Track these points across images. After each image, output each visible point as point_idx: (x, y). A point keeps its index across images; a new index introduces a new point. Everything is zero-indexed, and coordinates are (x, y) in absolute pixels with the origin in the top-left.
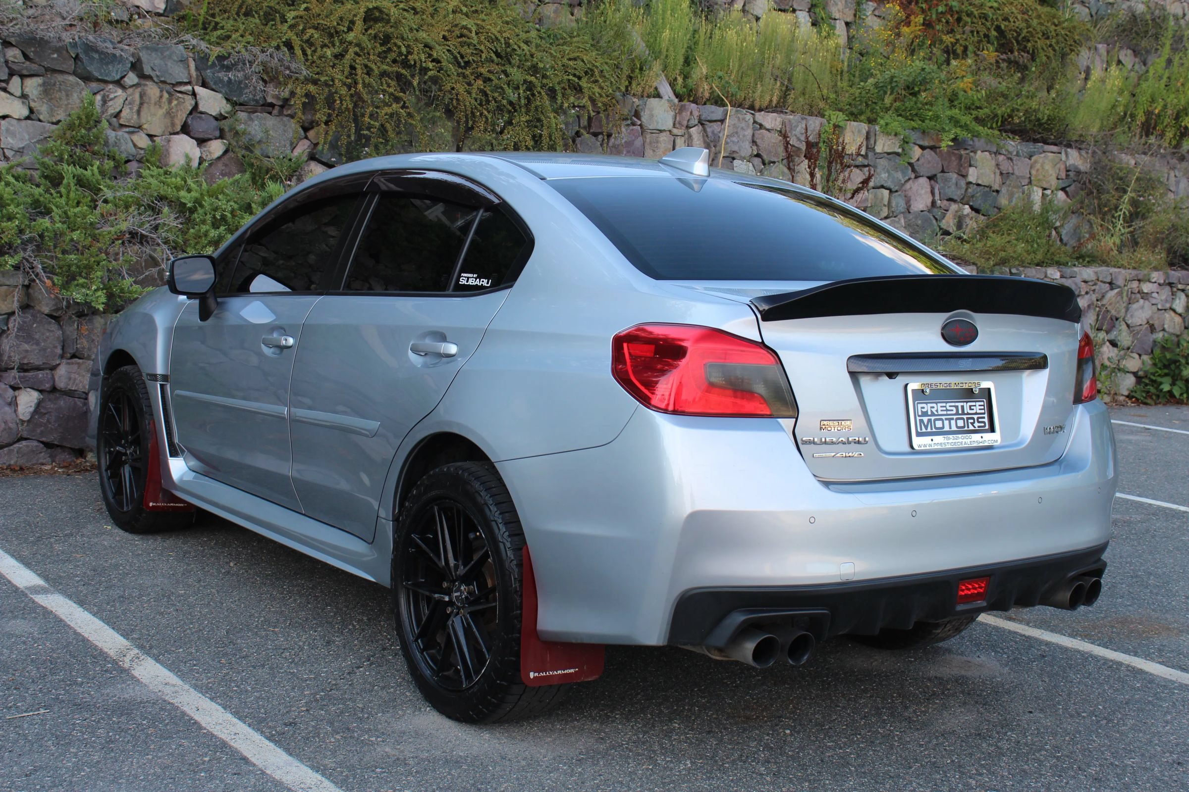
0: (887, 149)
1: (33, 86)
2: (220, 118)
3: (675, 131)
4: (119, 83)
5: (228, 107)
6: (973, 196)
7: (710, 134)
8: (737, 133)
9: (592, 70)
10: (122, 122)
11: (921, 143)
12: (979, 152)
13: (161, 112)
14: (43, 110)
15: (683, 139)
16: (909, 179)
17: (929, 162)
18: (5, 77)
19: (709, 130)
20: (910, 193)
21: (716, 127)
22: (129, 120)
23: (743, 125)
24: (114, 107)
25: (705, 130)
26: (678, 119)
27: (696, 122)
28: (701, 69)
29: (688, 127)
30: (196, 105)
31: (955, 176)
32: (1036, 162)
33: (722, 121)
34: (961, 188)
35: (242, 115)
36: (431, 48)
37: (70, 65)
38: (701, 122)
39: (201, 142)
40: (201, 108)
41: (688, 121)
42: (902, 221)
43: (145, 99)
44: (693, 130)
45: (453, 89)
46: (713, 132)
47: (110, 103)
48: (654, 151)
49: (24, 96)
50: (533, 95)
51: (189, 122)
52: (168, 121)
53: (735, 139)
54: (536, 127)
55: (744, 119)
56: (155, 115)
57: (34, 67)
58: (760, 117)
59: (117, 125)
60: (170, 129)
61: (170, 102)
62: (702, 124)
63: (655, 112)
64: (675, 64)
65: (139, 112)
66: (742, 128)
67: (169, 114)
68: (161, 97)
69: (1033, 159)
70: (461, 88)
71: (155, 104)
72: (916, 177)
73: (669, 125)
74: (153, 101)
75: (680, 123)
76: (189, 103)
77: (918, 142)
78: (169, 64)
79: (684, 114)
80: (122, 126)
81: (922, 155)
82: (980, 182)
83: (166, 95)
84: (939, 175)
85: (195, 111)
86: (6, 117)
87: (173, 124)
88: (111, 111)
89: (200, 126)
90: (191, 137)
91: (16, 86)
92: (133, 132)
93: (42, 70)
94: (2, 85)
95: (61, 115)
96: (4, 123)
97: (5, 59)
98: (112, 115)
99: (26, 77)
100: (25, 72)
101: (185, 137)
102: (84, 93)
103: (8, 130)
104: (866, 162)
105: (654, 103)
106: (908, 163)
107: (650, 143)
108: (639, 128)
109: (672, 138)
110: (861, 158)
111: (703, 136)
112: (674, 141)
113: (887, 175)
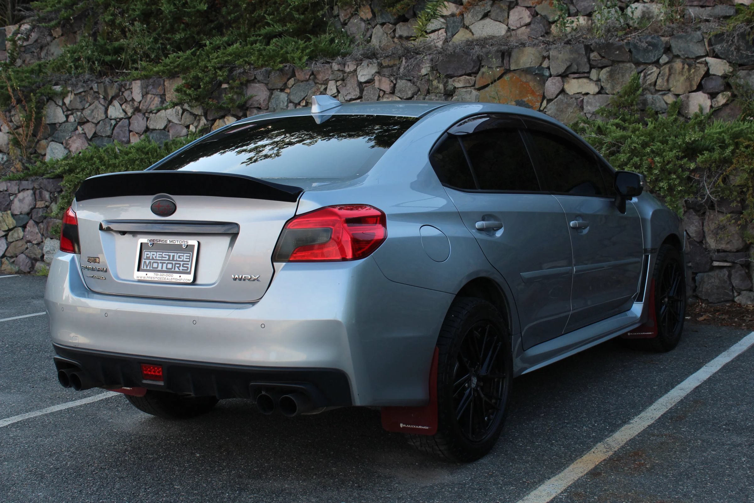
1: (604, 74)
2: (725, 77)
4: (657, 63)
5: (731, 69)
10: (657, 88)
13: (682, 79)
14: (608, 87)
18: (587, 70)
22: (661, 87)
24: (651, 79)
30: (708, 69)
35: (742, 73)
37: (627, 57)
39: (713, 95)
40: (711, 72)
43: (673, 71)
47: (648, 77)
49: (599, 80)
51: (703, 82)
52: (688, 84)
56: (679, 81)
57: (605, 61)
59: (654, 91)
60: (689, 89)
61: (689, 70)
65: (668, 81)
67: (689, 79)
68: (683, 68)
71: (679, 73)
74: (678, 72)
76: (702, 71)
78: (691, 45)
80: (659, 91)
83: (686, 67)
85: (707, 74)
86: (587, 94)
87: (691, 86)
88: (648, 82)
89: (711, 85)
90: (704, 93)
91: (594, 74)
92: (664, 94)
93: (610, 63)
94: (586, 75)
95: (619, 89)
96: (586, 98)
97: (589, 60)
98: (650, 85)
99: (602, 68)
100: (600, 65)
101: (700, 93)
102: (634, 73)
103: (587, 102)
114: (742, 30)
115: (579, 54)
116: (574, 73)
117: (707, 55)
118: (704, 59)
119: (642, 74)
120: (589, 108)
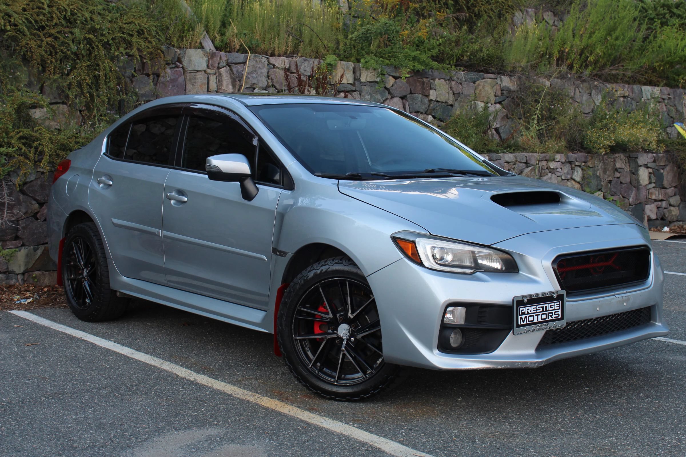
0: (369, 79)
3: (209, 71)
6: (434, 109)
7: (235, 72)
8: (255, 71)
9: (142, 31)
11: (394, 74)
12: (437, 80)
15: (215, 76)
16: (387, 99)
17: (401, 87)
19: (234, 69)
21: (240, 67)
23: (260, 65)
25: (231, 70)
26: (210, 62)
27: (225, 64)
28: (233, 29)
29: (219, 68)
31: (421, 96)
32: (479, 85)
33: (244, 63)
34: (425, 104)
36: (10, 16)
38: (228, 65)
41: (219, 64)
44: (222, 70)
45: (28, 44)
46: (237, 71)
48: (193, 85)
50: (93, 48)
53: (254, 75)
54: (96, 70)
55: (260, 61)
58: (272, 60)
62: (229, 66)
63: (193, 58)
64: (215, 27)
66: (259, 68)
69: (477, 83)
70: (33, 44)
72: (392, 98)
73: (204, 66)
75: (212, 66)
77: (392, 74)
79: (215, 59)
81: (395, 82)
82: (439, 100)
84: (408, 96)
104: (354, 89)
105: (191, 52)
106: (385, 88)
107: (190, 79)
108: (181, 69)
109: (207, 76)
110: (350, 86)
111: (230, 74)
112: (208, 78)
113: (369, 96)
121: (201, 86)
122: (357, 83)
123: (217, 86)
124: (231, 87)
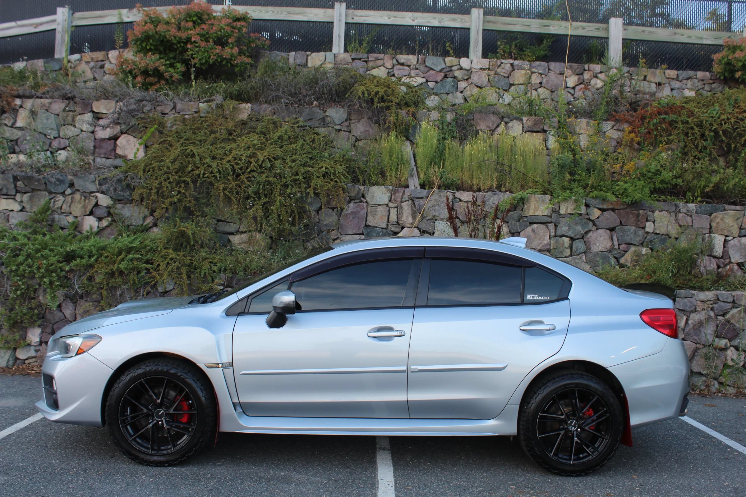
0: (570, 212)
1: (26, 197)
2: (108, 207)
3: (391, 205)
4: (63, 193)
5: (112, 203)
6: (651, 241)
7: (417, 206)
8: (437, 204)
10: (62, 211)
11: (601, 207)
12: (657, 212)
13: (80, 206)
14: (28, 207)
15: (396, 209)
16: (590, 231)
17: (608, 219)
18: (14, 194)
19: (416, 203)
20: (591, 240)
21: (422, 201)
22: (65, 210)
23: (444, 199)
24: (59, 204)
25: (414, 204)
26: (393, 197)
27: (407, 199)
29: (401, 202)
30: (97, 201)
31: (634, 228)
32: (715, 217)
33: (427, 198)
34: (639, 236)
35: (119, 206)
37: (43, 187)
38: (411, 199)
39: (100, 219)
40: (99, 203)
41: (401, 198)
42: (584, 258)
43: (74, 200)
44: (404, 204)
46: (419, 205)
47: (56, 203)
48: (374, 217)
49: (22, 202)
51: (93, 210)
52: (83, 210)
53: (437, 208)
55: (445, 196)
56: (77, 207)
57: (28, 189)
58: (458, 194)
59: (60, 212)
60: (84, 214)
61: (85, 201)
62: (413, 201)
63: (376, 194)
65: (70, 206)
66: (443, 201)
67: (84, 207)
68: (81, 199)
69: (713, 215)
72: (597, 229)
73: (385, 200)
74: (77, 201)
75: (394, 200)
76: (93, 202)
77: (597, 206)
78: (87, 183)
79: (397, 194)
80: (64, 213)
81: (601, 214)
82: (658, 232)
83: (83, 198)
84: (618, 228)
85: (97, 205)
86: (12, 211)
87: (86, 211)
88: (56, 206)
89: (98, 212)
90: (94, 217)
91: (18, 197)
92: (67, 216)
93: (31, 190)
94: (12, 197)
95: (35, 209)
96: (11, 213)
97: (16, 186)
98: (58, 208)
99: (25, 193)
100: (23, 191)
101: (91, 217)
102: (47, 199)
103: (12, 216)
104: (549, 220)
105: (374, 189)
106: (589, 219)
107: (371, 212)
108: (365, 204)
109: (388, 208)
110: (545, 218)
111: (412, 207)
112: (389, 211)
113: (567, 228)
114: (118, 177)
115: (8, 181)
116: (4, 195)
117: (98, 192)
118: (94, 194)
119: (53, 200)
120: (13, 221)
121: (381, 218)
122: (554, 215)
123: (397, 218)
124: (410, 218)
